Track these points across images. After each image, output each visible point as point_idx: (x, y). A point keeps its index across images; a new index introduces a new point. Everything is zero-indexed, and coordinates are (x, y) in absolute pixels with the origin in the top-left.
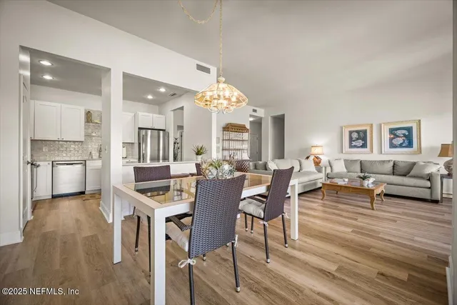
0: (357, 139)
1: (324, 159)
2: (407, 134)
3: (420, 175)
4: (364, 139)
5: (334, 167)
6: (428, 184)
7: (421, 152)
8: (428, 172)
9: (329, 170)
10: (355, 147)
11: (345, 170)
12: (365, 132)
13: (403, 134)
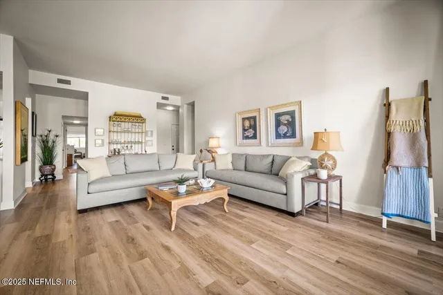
2: (290, 120)
5: (217, 164)
7: (302, 144)
11: (230, 167)
13: (287, 120)
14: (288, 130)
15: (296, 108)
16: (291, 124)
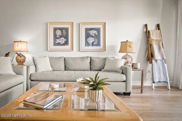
0: (61, 37)
1: (29, 58)
2: (97, 34)
3: (114, 70)
4: (66, 37)
5: (39, 66)
6: (124, 77)
7: (105, 50)
8: (120, 66)
9: (32, 70)
10: (59, 44)
11: (51, 69)
12: (67, 30)
13: (95, 34)
14: (95, 40)
15: (101, 27)
16: (98, 37)
